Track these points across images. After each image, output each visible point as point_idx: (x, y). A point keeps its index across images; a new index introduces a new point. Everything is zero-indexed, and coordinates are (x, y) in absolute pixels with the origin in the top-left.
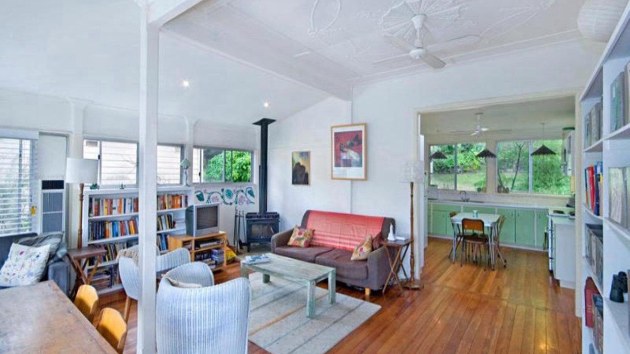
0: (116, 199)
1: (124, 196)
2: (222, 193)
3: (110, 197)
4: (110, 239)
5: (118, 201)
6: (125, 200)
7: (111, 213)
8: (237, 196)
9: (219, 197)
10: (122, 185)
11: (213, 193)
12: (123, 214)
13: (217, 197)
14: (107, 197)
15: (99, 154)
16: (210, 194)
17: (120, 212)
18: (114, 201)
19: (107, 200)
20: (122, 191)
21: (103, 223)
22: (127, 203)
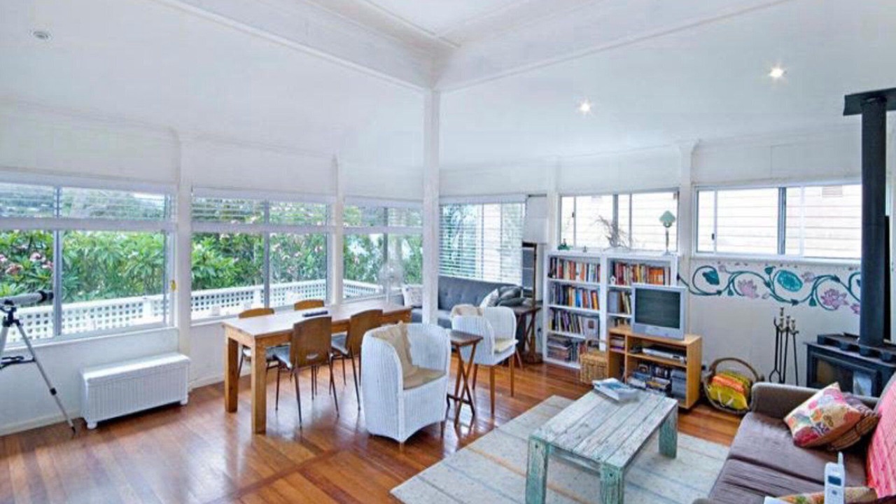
0: (579, 263)
1: (586, 261)
2: (767, 277)
3: (573, 260)
4: (572, 308)
5: (581, 265)
6: (588, 266)
7: (575, 279)
8: (815, 288)
9: (758, 282)
10: (585, 248)
11: (741, 273)
12: (585, 282)
13: (751, 282)
14: (570, 259)
15: (573, 211)
16: (733, 273)
17: (582, 278)
18: (577, 265)
19: (570, 262)
20: (585, 255)
21: (566, 287)
22: (590, 269)
